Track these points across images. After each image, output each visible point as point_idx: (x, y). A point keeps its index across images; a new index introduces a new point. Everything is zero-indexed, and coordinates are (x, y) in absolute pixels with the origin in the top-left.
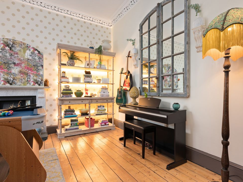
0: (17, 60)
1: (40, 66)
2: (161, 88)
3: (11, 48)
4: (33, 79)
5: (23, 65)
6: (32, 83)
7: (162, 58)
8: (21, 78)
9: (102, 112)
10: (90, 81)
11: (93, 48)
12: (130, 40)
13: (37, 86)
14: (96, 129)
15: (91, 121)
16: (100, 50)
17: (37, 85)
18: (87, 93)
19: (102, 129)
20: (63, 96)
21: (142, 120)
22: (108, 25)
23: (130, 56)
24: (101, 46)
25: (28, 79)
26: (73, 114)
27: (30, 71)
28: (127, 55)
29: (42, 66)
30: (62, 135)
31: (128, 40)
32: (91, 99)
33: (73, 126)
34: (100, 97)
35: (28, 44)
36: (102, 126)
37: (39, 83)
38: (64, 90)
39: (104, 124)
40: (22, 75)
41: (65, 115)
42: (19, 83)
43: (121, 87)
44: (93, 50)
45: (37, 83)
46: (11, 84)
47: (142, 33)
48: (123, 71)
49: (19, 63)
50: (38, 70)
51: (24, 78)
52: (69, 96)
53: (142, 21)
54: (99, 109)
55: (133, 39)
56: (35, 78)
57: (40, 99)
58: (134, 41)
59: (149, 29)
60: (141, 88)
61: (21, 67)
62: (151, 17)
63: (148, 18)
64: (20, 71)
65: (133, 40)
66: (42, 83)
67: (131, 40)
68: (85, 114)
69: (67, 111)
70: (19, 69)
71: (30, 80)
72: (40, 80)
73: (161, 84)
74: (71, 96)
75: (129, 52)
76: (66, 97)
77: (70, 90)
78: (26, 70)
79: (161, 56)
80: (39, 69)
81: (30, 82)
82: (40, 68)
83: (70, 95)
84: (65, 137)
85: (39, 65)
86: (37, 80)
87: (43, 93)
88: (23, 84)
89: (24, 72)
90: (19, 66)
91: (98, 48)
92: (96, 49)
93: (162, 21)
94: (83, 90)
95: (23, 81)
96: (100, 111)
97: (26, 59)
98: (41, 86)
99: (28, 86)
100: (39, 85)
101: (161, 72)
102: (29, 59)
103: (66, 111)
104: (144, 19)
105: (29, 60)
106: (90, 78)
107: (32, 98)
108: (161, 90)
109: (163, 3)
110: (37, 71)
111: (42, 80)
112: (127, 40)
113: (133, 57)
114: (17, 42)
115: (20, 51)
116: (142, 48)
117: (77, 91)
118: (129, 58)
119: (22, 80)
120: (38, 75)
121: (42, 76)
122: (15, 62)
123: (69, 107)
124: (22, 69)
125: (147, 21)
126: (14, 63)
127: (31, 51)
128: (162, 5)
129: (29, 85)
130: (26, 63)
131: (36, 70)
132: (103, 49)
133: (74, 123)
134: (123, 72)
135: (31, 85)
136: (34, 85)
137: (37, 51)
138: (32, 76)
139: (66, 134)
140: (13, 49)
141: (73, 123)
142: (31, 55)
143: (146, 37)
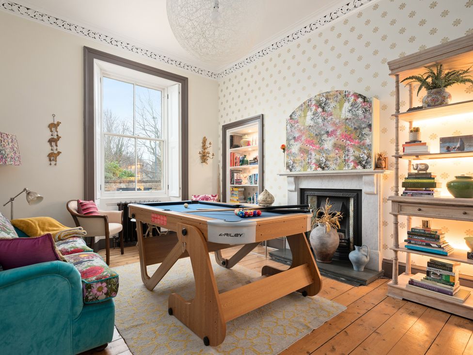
0: (331, 126)
1: (365, 128)
3: (323, 108)
4: (353, 156)
5: (339, 133)
6: (352, 165)
8: (336, 156)
13: (359, 169)
17: (359, 167)
20: (407, 193)
25: (345, 157)
26: (433, 245)
27: (348, 142)
29: (370, 126)
30: (398, 291)
33: (434, 280)
35: (347, 90)
37: (364, 163)
38: (410, 176)
40: (337, 151)
41: (408, 241)
42: (333, 166)
45: (360, 163)
46: (323, 169)
49: (333, 130)
50: (361, 136)
51: (339, 157)
52: (422, 194)
56: (357, 153)
57: (368, 195)
61: (336, 137)
64: (335, 144)
66: (370, 162)
69: (416, 232)
70: (333, 140)
71: (349, 159)
72: (366, 157)
74: (429, 194)
76: (412, 195)
77: (429, 176)
78: (343, 141)
80: (365, 134)
81: (349, 163)
82: (366, 131)
83: (425, 190)
84: (404, 299)
85: (363, 126)
86: (360, 157)
87: (371, 184)
88: (337, 168)
89: (340, 145)
90: (334, 135)
95: (339, 161)
97: (343, 120)
98: (367, 168)
99: (346, 170)
100: (364, 167)
102: (347, 119)
103: (412, 233)
105: (347, 121)
107: (355, 194)
110: (360, 138)
111: (369, 156)
114: (331, 93)
115: (335, 108)
117: (457, 177)
119: (337, 160)
120: (361, 146)
121: (369, 147)
122: (328, 130)
123: (426, 224)
124: (337, 140)
126: (327, 132)
127: (351, 102)
129: (347, 168)
130: (343, 127)
131: (358, 136)
133: (439, 272)
135: (350, 168)
136: (355, 168)
137: (361, 97)
138: (351, 150)
139: (406, 292)
140: (326, 108)
141: (433, 270)
142: (350, 110)
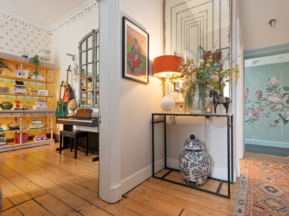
2: (95, 100)
7: (96, 75)
9: (38, 126)
10: (22, 92)
11: (26, 57)
12: (69, 55)
14: (30, 145)
15: (23, 136)
16: (36, 60)
18: (18, 106)
19: (37, 144)
21: (80, 130)
22: (47, 33)
23: (70, 70)
24: (37, 55)
28: (67, 69)
31: (68, 54)
32: (23, 112)
34: (35, 110)
36: (38, 140)
39: (40, 139)
43: (61, 99)
44: (27, 59)
47: (81, 51)
48: (63, 83)
53: (81, 40)
54: (34, 123)
55: (73, 54)
58: (74, 57)
59: (86, 49)
60: (80, 101)
62: (88, 39)
63: (86, 39)
65: (72, 56)
67: (71, 55)
68: (15, 129)
73: (95, 98)
75: (70, 66)
79: (95, 74)
91: (33, 58)
92: (31, 58)
93: (97, 45)
94: (12, 102)
96: (36, 125)
101: (95, 87)
104: (83, 39)
106: (22, 89)
108: (95, 102)
109: (97, 30)
112: (66, 55)
113: (73, 72)
116: (81, 64)
117: (4, 102)
118: (69, 72)
125: (85, 41)
128: (96, 31)
132: (39, 59)
134: (64, 85)
143: (84, 54)
